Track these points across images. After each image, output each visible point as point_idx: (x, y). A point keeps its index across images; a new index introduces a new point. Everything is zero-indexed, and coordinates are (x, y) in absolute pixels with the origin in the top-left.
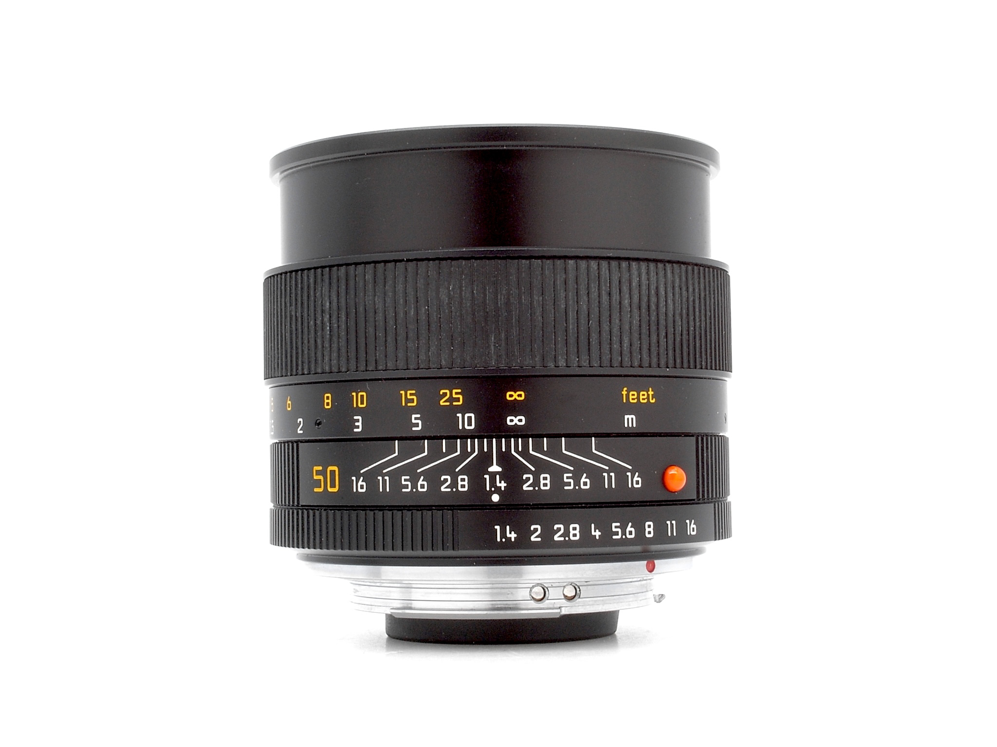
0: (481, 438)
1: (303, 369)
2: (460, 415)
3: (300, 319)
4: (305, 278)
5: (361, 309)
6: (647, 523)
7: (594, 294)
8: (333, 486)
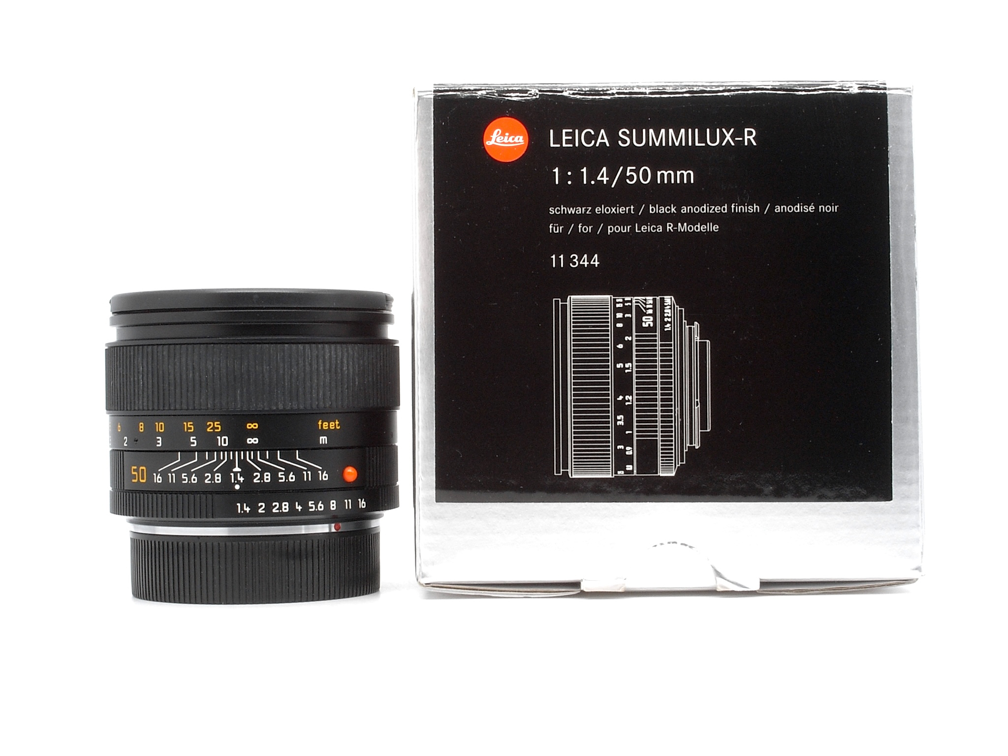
0: (228, 451)
1: (127, 407)
2: (219, 438)
3: (125, 376)
4: (128, 351)
5: (161, 372)
6: (332, 502)
7: (301, 365)
8: (143, 479)
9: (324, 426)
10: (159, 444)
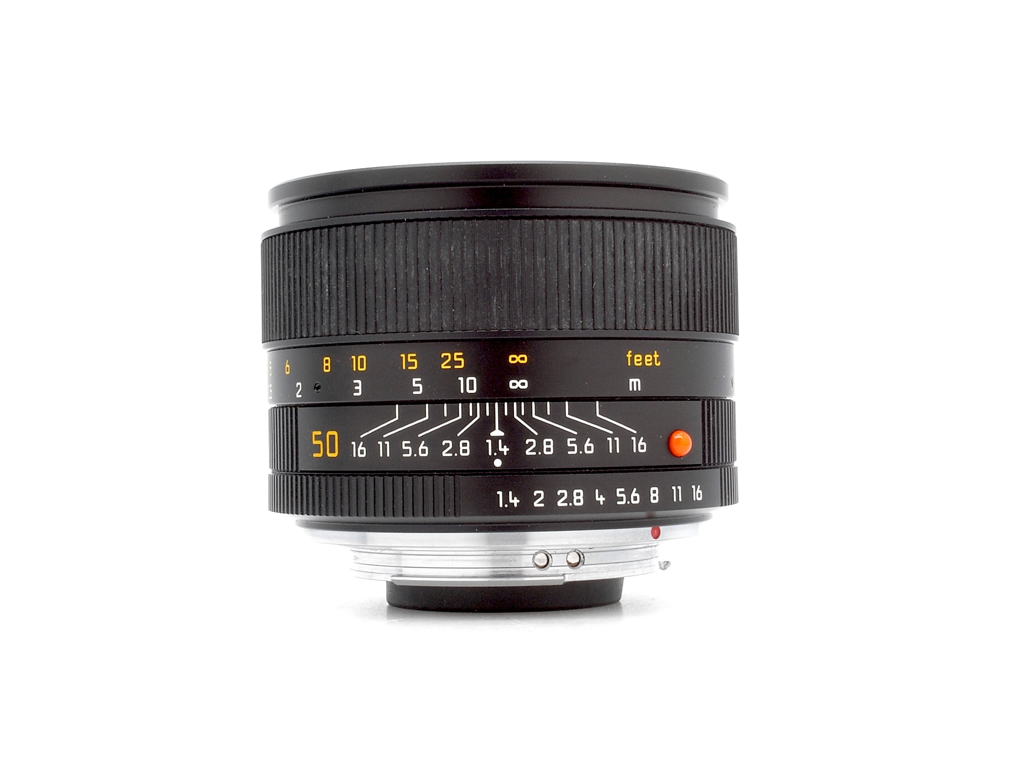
0: (483, 402)
1: (301, 332)
2: (461, 379)
3: (298, 281)
4: (304, 239)
5: (361, 271)
6: (652, 489)
7: (598, 255)
8: (332, 451)
9: (636, 360)
10: (357, 391)
